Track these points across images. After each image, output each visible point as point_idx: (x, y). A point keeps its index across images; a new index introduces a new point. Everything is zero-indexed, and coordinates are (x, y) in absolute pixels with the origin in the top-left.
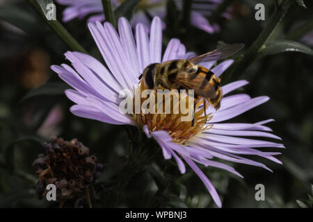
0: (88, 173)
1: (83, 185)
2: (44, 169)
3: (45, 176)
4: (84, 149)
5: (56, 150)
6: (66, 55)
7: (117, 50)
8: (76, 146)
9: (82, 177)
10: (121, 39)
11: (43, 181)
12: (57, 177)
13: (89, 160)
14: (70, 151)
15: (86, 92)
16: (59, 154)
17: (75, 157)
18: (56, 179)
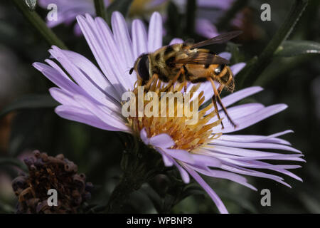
0: (76, 193)
1: (71, 207)
2: (24, 188)
3: (25, 196)
4: (71, 165)
5: (39, 166)
6: (50, 51)
7: (110, 48)
8: (62, 162)
9: (69, 197)
10: (115, 36)
11: (22, 202)
12: (40, 198)
13: (76, 177)
14: (54, 167)
15: (72, 92)
16: (42, 170)
17: (61, 174)
18: (38, 199)
